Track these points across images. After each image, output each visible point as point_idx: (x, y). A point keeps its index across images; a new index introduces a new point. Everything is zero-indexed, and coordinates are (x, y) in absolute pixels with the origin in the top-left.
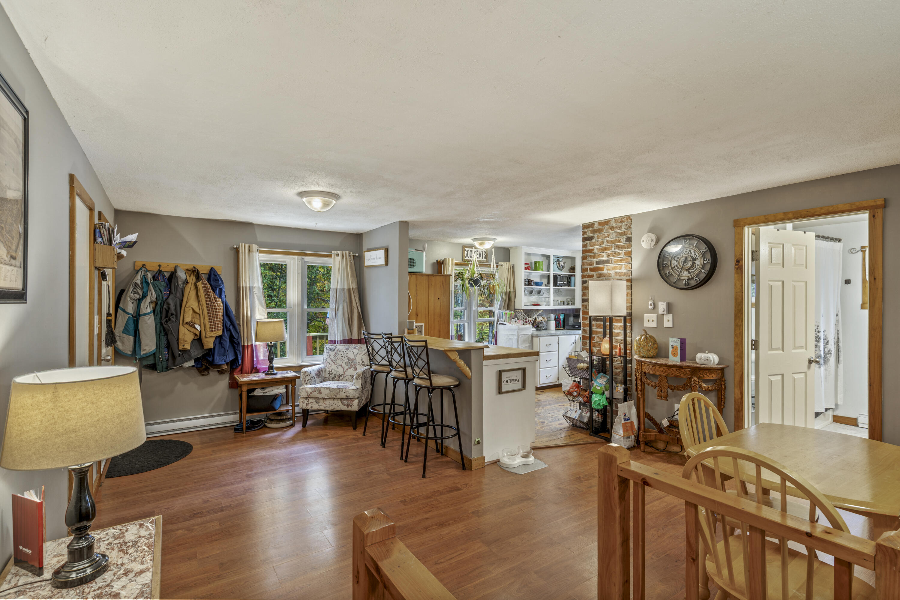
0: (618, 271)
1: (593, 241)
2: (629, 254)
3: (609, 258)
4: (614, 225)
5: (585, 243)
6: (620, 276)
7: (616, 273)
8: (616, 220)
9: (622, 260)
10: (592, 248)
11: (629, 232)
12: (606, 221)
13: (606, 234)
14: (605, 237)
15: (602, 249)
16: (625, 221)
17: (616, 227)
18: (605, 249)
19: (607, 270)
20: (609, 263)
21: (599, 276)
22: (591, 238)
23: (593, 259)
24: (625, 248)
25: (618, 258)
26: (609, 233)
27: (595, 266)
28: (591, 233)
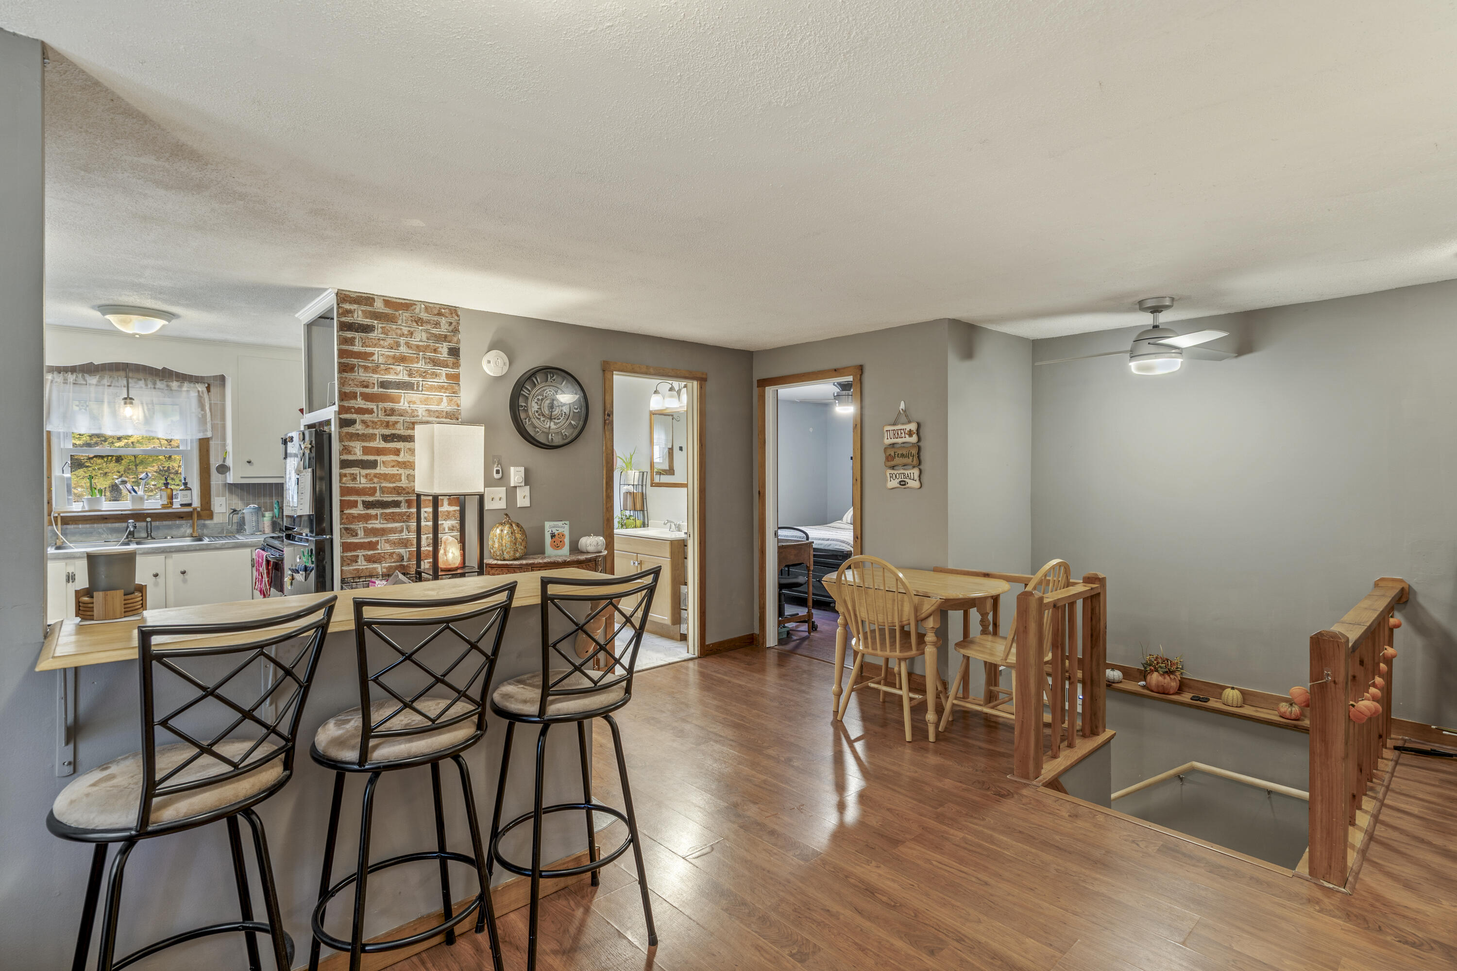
0: (433, 407)
1: (372, 335)
2: (455, 378)
3: (413, 380)
4: (424, 315)
5: (349, 334)
6: (437, 417)
7: (428, 411)
8: (428, 307)
9: (443, 387)
10: (369, 350)
11: (455, 339)
12: (403, 301)
13: (405, 330)
14: (403, 335)
15: (394, 357)
16: (447, 315)
17: (428, 322)
18: (403, 359)
19: (409, 402)
20: (413, 389)
21: (388, 412)
22: (366, 329)
23: (371, 375)
24: (447, 366)
25: (431, 382)
26: (412, 329)
27: (376, 390)
28: (367, 318)
